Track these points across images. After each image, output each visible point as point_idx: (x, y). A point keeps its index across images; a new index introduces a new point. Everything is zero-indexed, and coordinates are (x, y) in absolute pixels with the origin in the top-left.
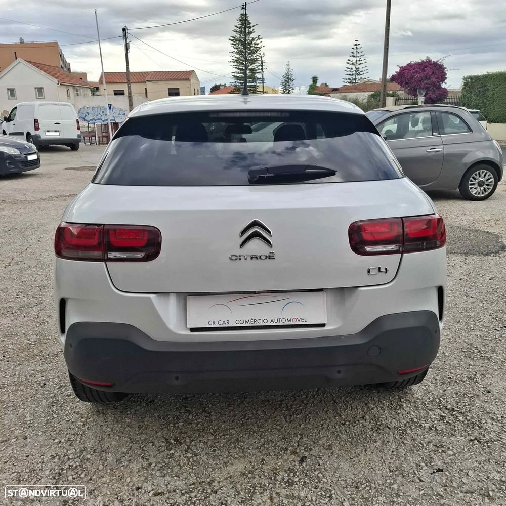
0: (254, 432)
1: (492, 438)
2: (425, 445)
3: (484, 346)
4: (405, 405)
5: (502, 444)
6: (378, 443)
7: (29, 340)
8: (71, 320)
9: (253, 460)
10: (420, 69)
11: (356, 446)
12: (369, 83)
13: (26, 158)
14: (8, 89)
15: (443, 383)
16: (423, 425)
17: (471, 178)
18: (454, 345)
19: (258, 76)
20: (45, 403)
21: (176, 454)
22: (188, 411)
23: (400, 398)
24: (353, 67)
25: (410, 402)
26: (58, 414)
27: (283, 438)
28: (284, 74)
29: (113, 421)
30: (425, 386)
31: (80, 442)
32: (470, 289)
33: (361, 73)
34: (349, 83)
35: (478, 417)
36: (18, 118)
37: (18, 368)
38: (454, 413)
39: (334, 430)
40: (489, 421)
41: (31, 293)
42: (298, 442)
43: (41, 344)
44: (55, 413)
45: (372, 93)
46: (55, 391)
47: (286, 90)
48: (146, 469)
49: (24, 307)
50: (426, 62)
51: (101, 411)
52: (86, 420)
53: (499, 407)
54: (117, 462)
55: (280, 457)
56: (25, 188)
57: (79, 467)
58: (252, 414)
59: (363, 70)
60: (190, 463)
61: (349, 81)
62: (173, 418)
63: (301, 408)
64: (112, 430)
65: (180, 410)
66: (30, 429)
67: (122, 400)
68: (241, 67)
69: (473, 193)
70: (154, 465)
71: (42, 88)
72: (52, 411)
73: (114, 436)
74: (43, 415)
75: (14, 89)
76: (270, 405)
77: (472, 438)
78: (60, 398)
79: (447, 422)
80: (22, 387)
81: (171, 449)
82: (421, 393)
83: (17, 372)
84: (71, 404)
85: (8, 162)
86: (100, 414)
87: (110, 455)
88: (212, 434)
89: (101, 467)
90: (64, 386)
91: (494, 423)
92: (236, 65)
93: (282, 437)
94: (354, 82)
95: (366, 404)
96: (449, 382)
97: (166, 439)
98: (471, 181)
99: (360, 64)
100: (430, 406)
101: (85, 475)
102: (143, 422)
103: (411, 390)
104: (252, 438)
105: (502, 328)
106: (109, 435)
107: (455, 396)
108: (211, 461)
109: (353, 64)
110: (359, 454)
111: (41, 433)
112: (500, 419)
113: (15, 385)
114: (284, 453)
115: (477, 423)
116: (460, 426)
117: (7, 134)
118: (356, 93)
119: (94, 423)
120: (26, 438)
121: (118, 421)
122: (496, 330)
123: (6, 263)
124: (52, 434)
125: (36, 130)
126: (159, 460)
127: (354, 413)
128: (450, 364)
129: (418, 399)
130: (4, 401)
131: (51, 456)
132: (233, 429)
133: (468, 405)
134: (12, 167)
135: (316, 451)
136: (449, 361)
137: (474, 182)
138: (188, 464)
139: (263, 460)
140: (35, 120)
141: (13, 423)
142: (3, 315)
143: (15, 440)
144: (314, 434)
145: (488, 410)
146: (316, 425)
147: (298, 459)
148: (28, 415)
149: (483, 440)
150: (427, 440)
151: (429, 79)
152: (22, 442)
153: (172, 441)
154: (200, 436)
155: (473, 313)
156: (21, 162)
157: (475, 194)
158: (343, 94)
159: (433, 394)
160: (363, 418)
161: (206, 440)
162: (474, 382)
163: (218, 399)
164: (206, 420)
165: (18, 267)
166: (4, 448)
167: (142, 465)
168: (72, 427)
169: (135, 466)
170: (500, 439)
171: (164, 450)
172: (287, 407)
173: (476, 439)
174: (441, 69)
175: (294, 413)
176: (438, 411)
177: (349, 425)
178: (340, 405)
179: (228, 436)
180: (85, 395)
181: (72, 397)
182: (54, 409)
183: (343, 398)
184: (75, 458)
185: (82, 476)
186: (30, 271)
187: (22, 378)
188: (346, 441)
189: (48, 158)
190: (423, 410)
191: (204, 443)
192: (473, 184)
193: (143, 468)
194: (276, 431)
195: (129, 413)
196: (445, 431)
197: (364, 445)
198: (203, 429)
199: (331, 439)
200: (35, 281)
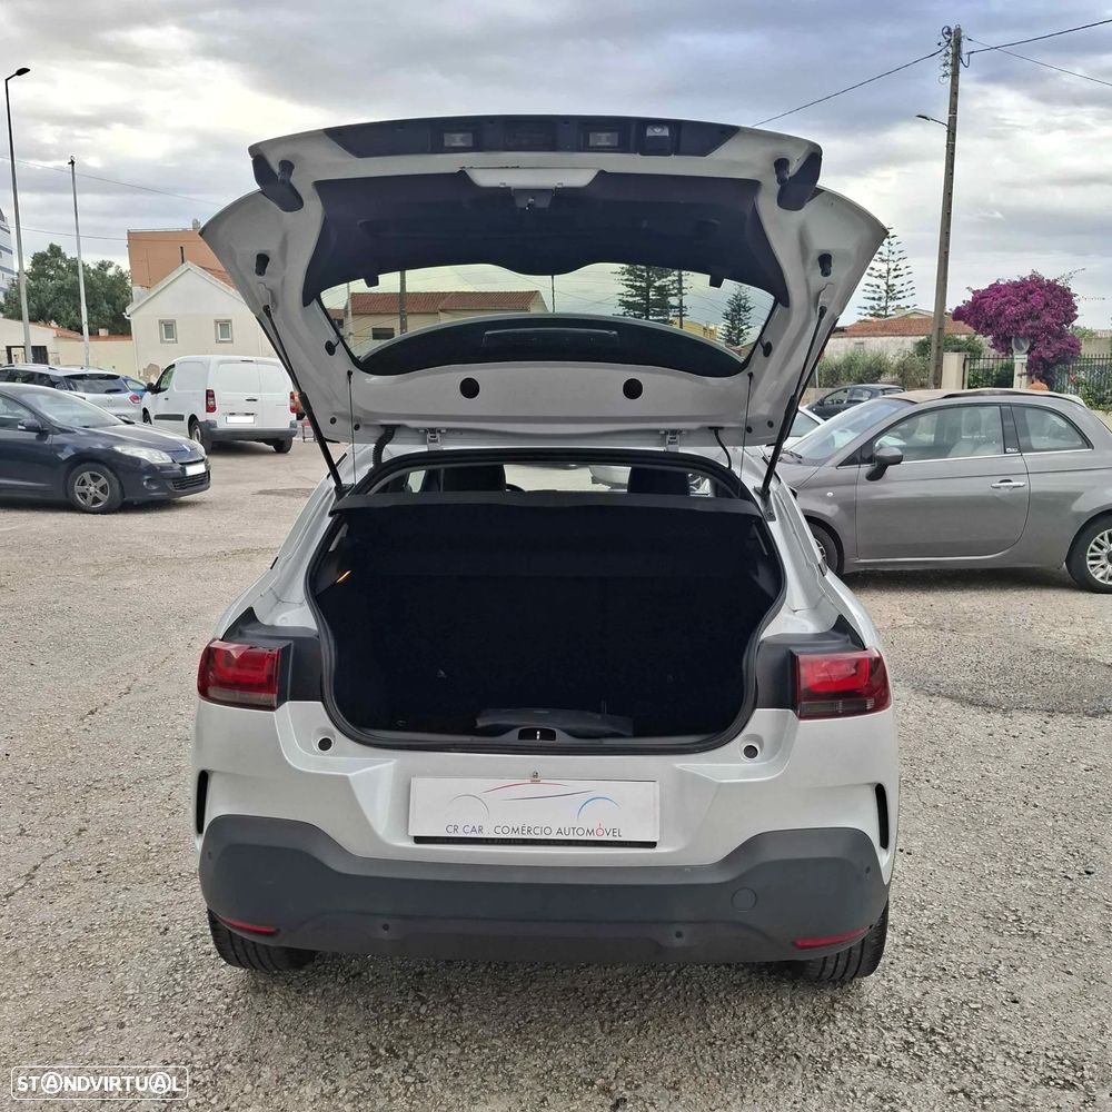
0: (538, 1046)
1: (996, 1091)
2: (859, 1094)
3: (1033, 908)
4: (839, 1016)
5: (1012, 1105)
6: (770, 1085)
7: (147, 843)
8: (214, 810)
9: (525, 1098)
10: (1017, 296)
11: (726, 1087)
12: (915, 317)
13: (184, 470)
14: (161, 322)
15: (926, 978)
16: (866, 1057)
17: (1092, 546)
18: (970, 903)
19: (674, 301)
20: (163, 964)
21: (385, 1075)
22: (420, 998)
23: (834, 1001)
24: (881, 282)
25: (851, 1010)
26: (184, 987)
27: (590, 1062)
28: (731, 297)
29: (281, 1007)
30: (889, 981)
31: (217, 1040)
32: (1038, 788)
33: (900, 295)
34: (871, 315)
35: (979, 1050)
36: (174, 385)
37: (122, 896)
38: (933, 1038)
39: (691, 1054)
40: (1000, 1058)
41: (161, 751)
42: (617, 1071)
43: (168, 853)
44: (178, 984)
45: (922, 338)
46: (184, 944)
47: (734, 328)
48: (329, 1098)
49: (146, 778)
50: (1032, 281)
51: (261, 986)
52: (233, 1001)
53: (1028, 1033)
54: (277, 1081)
55: (577, 1096)
56: (175, 531)
57: (209, 1085)
58: (540, 1012)
59: (903, 288)
60: (409, 1094)
61: (872, 312)
62: (391, 1009)
63: (635, 1007)
64: (277, 1023)
65: (407, 994)
66: (132, 1011)
67: (302, 969)
68: (638, 284)
69: (1097, 577)
70: (343, 1091)
71: (230, 321)
72: (175, 980)
73: (279, 1034)
74: (157, 986)
75: (175, 321)
76: (578, 998)
77: (955, 1088)
78: (191, 957)
79: (915, 1054)
80: (125, 933)
81: (377, 1066)
82: (877, 995)
83: (120, 904)
84: (209, 970)
85: (147, 477)
86: (259, 992)
87: (267, 1068)
88: (458, 1045)
89: (248, 1088)
90: (202, 935)
91: (1009, 1063)
92: (627, 280)
93: (587, 1059)
94: (883, 313)
95: (764, 1010)
96: (940, 977)
97: (373, 1048)
98: (1092, 551)
99: (897, 277)
100: (888, 1022)
101: (219, 1100)
102: (335, 1012)
103: (859, 987)
104: (530, 1058)
105: (1080, 874)
106: (271, 1031)
107: (943, 1005)
108: (448, 1094)
109: (880, 276)
110: (728, 1103)
111: (150, 1019)
112: (1021, 1055)
113: (114, 927)
114: (587, 1089)
115: (975, 1060)
116: (938, 1064)
117: (152, 417)
118: (885, 339)
119: (247, 1008)
120: (122, 1026)
121: (290, 1008)
122: (1066, 877)
123: (122, 687)
124: (170, 1022)
125: (207, 411)
126: (354, 1084)
127: (736, 1025)
128: (951, 941)
129: (868, 1006)
130: (92, 956)
131: (164, 1061)
132: (499, 1037)
133: (966, 1024)
134: (154, 488)
135: (647, 1090)
136: (952, 935)
137: (1100, 553)
138: (405, 1095)
139: (544, 1099)
140: (208, 391)
141: (102, 997)
142: (106, 792)
143: (103, 1028)
144: (651, 1059)
145: (1003, 1037)
146: (657, 1042)
147: (611, 1102)
148: (131, 985)
149: (976, 1093)
150: (865, 1086)
151: (1038, 318)
152: (116, 1032)
153: (382, 1051)
154: (434, 1046)
155: (1031, 840)
156: (173, 479)
157: (1102, 578)
158: (856, 339)
159: (900, 998)
160: (752, 1035)
161: (443, 1054)
162: (990, 980)
163: (481, 980)
164: (451, 1017)
165: (144, 697)
166: (81, 1041)
167: (322, 1090)
168: (206, 1012)
169: (308, 1091)
170: (1011, 1094)
171: (366, 1068)
172: (610, 1005)
173: (962, 1091)
174: (1066, 295)
175: (619, 1017)
176: (903, 1033)
177: (721, 1046)
178: (713, 1007)
179: (486, 1051)
180: (232, 953)
181: (212, 956)
182: (178, 976)
183: (722, 995)
184: (204, 1069)
185: (214, 1101)
186: (164, 707)
187: (127, 915)
188: (709, 1076)
189: (227, 468)
190: (873, 1026)
191: (441, 1059)
192: (1098, 558)
193: (323, 1096)
194: (579, 1047)
195: (311, 993)
196: (906, 1070)
197: (741, 1087)
198: (443, 1034)
199: (681, 1071)
200: (172, 727)
